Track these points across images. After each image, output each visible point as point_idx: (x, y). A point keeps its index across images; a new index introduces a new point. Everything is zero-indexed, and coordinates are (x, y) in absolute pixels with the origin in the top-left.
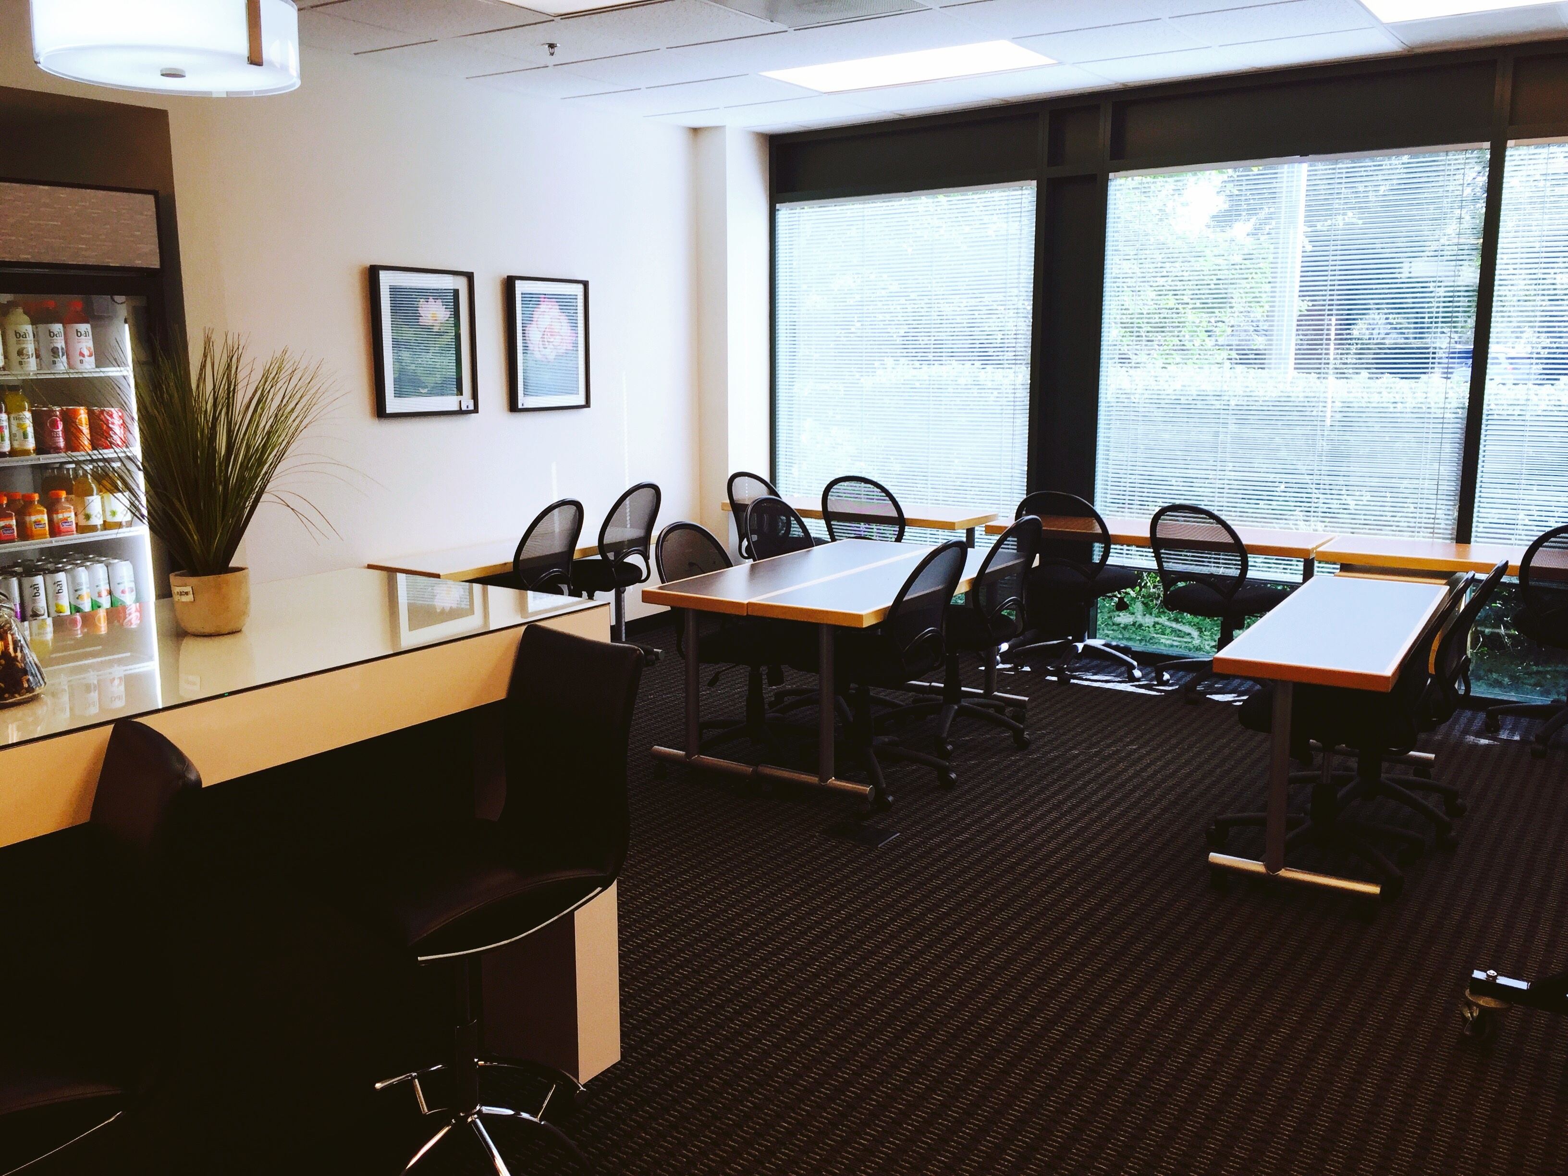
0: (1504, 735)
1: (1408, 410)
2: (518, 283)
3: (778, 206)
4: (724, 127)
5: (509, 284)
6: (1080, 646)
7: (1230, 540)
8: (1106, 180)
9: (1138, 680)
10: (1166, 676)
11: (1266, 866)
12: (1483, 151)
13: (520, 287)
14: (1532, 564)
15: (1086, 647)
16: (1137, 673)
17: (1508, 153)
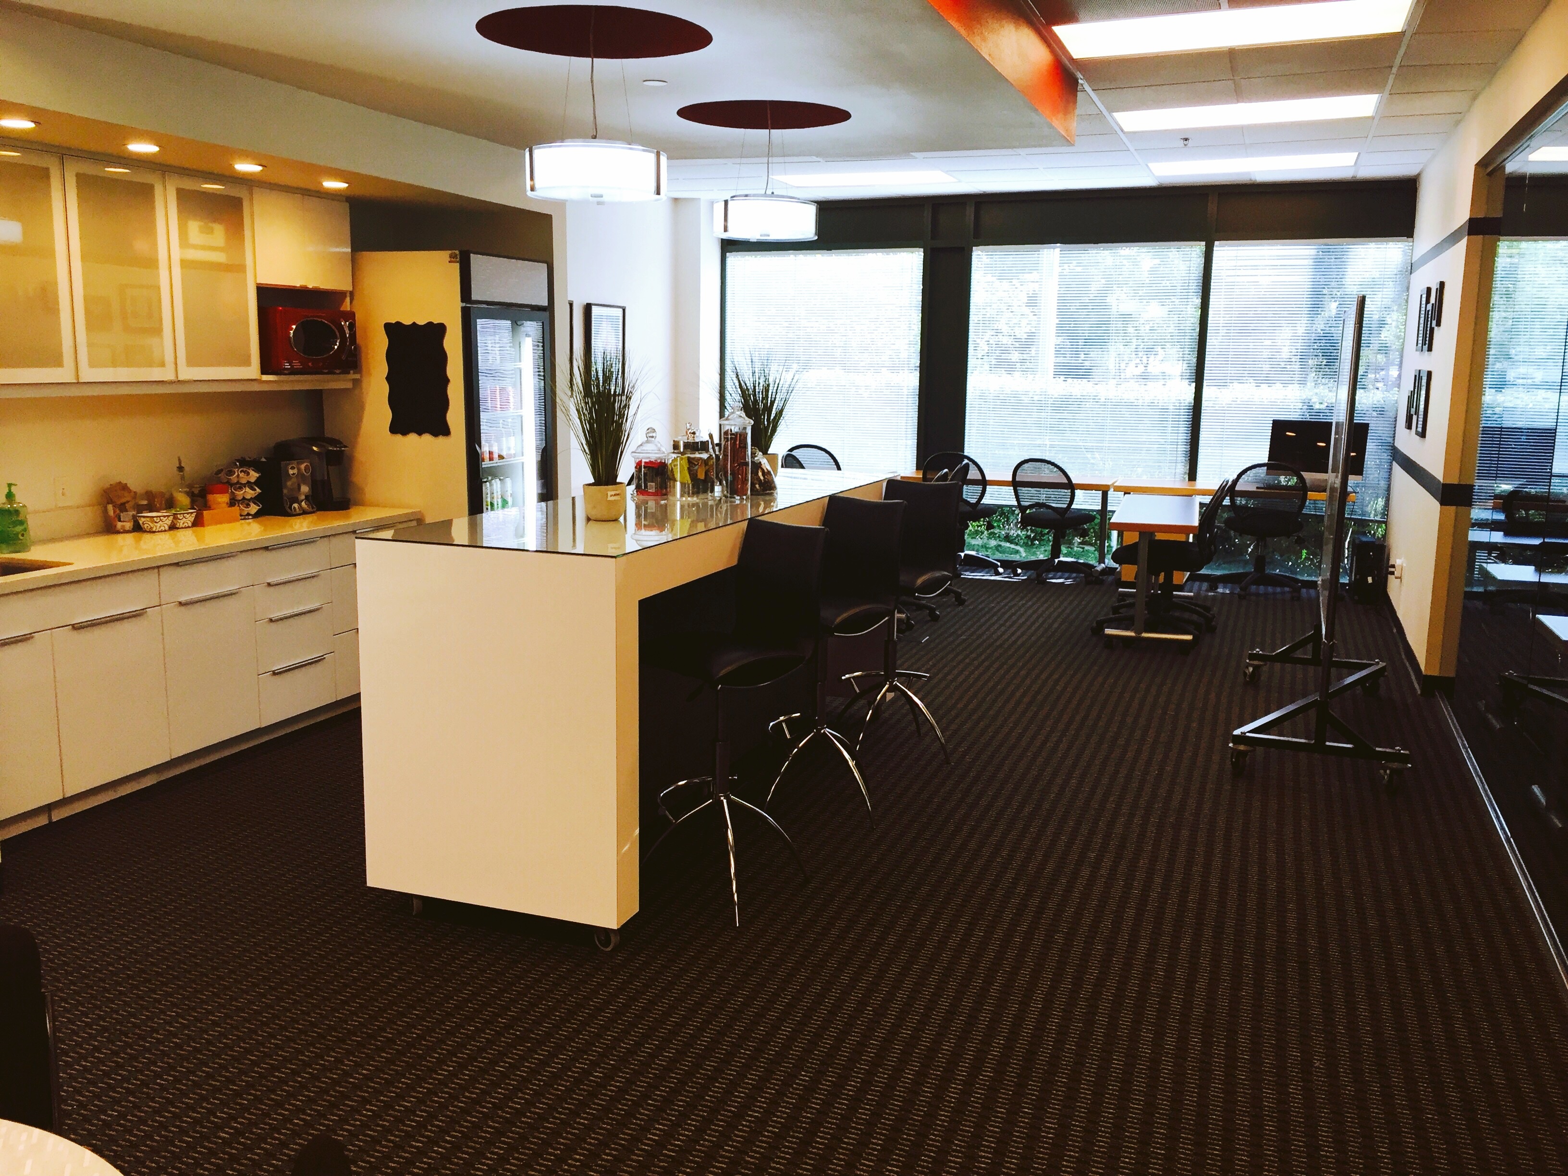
0: (1220, 590)
1: (1146, 404)
2: (594, 308)
3: (728, 254)
4: (699, 199)
5: (588, 309)
6: (962, 554)
7: (1065, 481)
8: (971, 251)
9: (1001, 574)
10: (1019, 571)
11: (1135, 633)
12: (1199, 248)
13: (594, 309)
14: (1237, 489)
15: (965, 555)
16: (1001, 570)
17: (1215, 248)
